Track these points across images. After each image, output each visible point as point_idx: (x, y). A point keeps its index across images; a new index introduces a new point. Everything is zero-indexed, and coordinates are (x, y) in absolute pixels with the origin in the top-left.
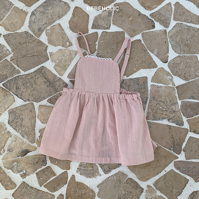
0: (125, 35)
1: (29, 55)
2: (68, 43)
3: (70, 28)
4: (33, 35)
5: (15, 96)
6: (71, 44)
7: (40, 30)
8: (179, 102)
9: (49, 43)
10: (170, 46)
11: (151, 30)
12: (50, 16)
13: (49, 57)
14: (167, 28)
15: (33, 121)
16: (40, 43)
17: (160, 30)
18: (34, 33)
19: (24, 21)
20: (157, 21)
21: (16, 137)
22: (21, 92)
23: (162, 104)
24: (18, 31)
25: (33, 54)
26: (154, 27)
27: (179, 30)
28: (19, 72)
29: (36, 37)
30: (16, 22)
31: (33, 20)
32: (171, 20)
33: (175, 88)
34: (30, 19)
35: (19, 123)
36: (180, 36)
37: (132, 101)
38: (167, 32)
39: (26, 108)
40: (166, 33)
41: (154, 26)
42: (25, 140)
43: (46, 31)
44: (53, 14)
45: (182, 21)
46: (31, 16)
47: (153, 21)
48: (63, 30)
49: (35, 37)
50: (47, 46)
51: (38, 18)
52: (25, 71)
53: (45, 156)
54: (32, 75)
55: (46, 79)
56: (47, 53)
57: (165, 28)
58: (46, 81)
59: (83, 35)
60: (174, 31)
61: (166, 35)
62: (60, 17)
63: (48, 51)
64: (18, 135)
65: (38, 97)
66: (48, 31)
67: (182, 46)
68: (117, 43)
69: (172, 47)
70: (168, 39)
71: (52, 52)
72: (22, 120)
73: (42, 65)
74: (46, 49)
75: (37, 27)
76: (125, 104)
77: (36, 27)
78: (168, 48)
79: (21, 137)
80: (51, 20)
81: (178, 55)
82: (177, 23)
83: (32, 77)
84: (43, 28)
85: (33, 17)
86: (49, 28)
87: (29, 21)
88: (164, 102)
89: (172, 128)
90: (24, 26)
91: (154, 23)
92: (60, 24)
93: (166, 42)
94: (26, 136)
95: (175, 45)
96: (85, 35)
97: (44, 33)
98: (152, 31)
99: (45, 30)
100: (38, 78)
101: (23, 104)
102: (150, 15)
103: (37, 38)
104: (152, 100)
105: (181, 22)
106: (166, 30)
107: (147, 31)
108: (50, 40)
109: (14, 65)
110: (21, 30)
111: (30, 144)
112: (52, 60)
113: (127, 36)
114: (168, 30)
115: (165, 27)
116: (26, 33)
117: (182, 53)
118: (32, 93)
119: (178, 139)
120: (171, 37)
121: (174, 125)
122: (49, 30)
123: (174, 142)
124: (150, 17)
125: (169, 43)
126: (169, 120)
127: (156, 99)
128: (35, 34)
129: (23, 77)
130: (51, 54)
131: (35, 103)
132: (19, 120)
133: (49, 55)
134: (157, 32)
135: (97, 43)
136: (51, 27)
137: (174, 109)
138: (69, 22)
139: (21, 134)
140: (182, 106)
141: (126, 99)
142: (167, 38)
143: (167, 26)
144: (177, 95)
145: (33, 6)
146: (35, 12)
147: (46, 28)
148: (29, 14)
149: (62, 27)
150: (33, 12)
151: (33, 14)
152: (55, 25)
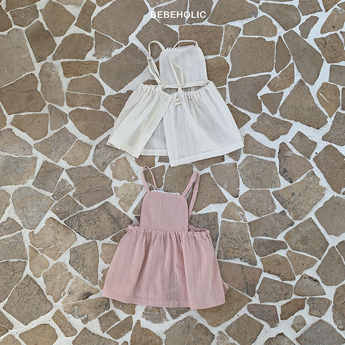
0: (194, 168)
1: (92, 191)
2: (133, 177)
3: (136, 162)
4: (98, 169)
5: (77, 234)
6: (137, 178)
7: (105, 164)
8: (252, 240)
9: (114, 177)
10: (241, 180)
11: (220, 163)
12: (115, 150)
13: (114, 192)
14: (238, 161)
15: (95, 261)
16: (104, 177)
17: (230, 163)
18: (98, 167)
19: (88, 155)
21: (77, 279)
22: (83, 229)
23: (233, 241)
24: (81, 165)
25: (97, 189)
26: (223, 160)
27: (250, 163)
28: (82, 208)
29: (100, 171)
30: (79, 156)
31: (97, 153)
32: (242, 153)
33: (247, 225)
34: (94, 152)
35: (80, 264)
36: (251, 170)
37: (201, 239)
38: (238, 165)
39: (89, 247)
40: (236, 166)
42: (87, 281)
45: (253, 154)
48: (129, 163)
50: (112, 180)
51: (102, 152)
52: (88, 207)
53: (108, 299)
54: (95, 211)
55: (110, 215)
56: (111, 188)
58: (110, 217)
59: (149, 169)
60: (244, 164)
61: (237, 169)
63: (112, 186)
64: (80, 276)
65: (102, 235)
66: (113, 165)
67: (253, 180)
68: (185, 177)
69: (243, 181)
71: (117, 187)
72: (84, 259)
73: (106, 200)
74: (110, 184)
75: (102, 161)
76: (194, 242)
77: (100, 161)
78: (239, 183)
79: (82, 278)
80: (116, 154)
81: (249, 189)
82: (248, 156)
83: (95, 214)
84: (107, 162)
85: (98, 151)
86: (114, 161)
87: (93, 155)
88: (235, 240)
89: (245, 267)
90: (87, 160)
92: (125, 158)
93: (236, 176)
94: (88, 277)
95: (245, 179)
96: (152, 168)
97: (109, 167)
98: (222, 165)
99: (109, 164)
100: (102, 214)
101: (86, 242)
103: (102, 172)
104: (223, 237)
106: (236, 163)
107: (216, 164)
108: (115, 174)
109: (77, 201)
110: (84, 164)
111: (92, 285)
112: (117, 195)
113: (195, 169)
114: (238, 163)
115: (235, 160)
116: (90, 167)
117: (253, 187)
118: (95, 230)
119: (251, 280)
120: (242, 170)
121: (247, 264)
122: (114, 163)
123: (247, 283)
125: (240, 177)
126: (241, 259)
127: (227, 237)
129: (86, 213)
130: (116, 189)
131: (98, 241)
132: (81, 260)
133: (113, 190)
134: (227, 165)
135: (164, 176)
136: (116, 161)
137: (246, 247)
139: (82, 275)
140: (255, 244)
141: (195, 237)
142: (238, 171)
143: (237, 159)
144: (249, 232)
145: (97, 139)
146: (100, 146)
147: (111, 161)
148: (94, 148)
149: (127, 161)
150: (97, 145)
151: (97, 147)
152: (121, 159)
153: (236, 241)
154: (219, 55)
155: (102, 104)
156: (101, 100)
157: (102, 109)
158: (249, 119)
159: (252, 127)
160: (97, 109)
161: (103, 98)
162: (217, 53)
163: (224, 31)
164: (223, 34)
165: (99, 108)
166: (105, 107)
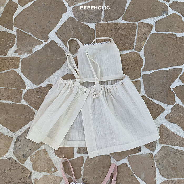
0: (111, 159)
2: (53, 169)
3: (55, 153)
4: (18, 161)
6: (56, 170)
7: (25, 157)
9: (33, 169)
10: (157, 170)
11: (137, 154)
14: (154, 151)
16: (25, 169)
17: (146, 154)
19: (9, 147)
24: (2, 158)
25: (17, 181)
27: (165, 153)
29: (20, 163)
31: (17, 146)
32: (157, 143)
34: (15, 145)
36: (167, 160)
38: (154, 155)
40: (153, 157)
41: (139, 150)
43: (30, 157)
46: (16, 142)
48: (48, 155)
50: (32, 173)
51: (22, 144)
56: (31, 180)
57: (151, 152)
59: (68, 160)
60: (160, 155)
61: (153, 159)
63: (32, 178)
66: (33, 157)
67: (169, 170)
68: (103, 168)
69: (159, 171)
70: (155, 163)
71: (37, 179)
74: (30, 176)
75: (22, 153)
80: (36, 146)
81: (165, 179)
82: (163, 146)
84: (28, 154)
85: (18, 143)
86: (34, 153)
87: (14, 147)
90: (8, 153)
91: (140, 147)
92: (45, 150)
93: (152, 166)
95: (162, 169)
96: (70, 160)
97: (29, 159)
98: (139, 155)
99: (30, 156)
103: (22, 165)
105: (167, 145)
108: (35, 166)
110: (5, 156)
113: (113, 160)
114: (154, 153)
115: (151, 150)
116: (11, 159)
117: (169, 177)
120: (158, 160)
122: (34, 155)
125: (156, 167)
128: (20, 160)
130: (36, 181)
133: (33, 182)
134: (143, 155)
135: (82, 168)
136: (36, 153)
142: (154, 162)
145: (18, 132)
146: (20, 138)
147: (31, 153)
148: (14, 140)
149: (46, 152)
150: (18, 138)
151: (18, 139)
152: (40, 151)
154: (133, 50)
155: (22, 97)
156: (22, 94)
157: (23, 102)
158: (163, 110)
159: (166, 117)
160: (18, 102)
161: (24, 91)
162: (131, 48)
163: (137, 28)
164: (137, 30)
165: (20, 101)
166: (26, 100)
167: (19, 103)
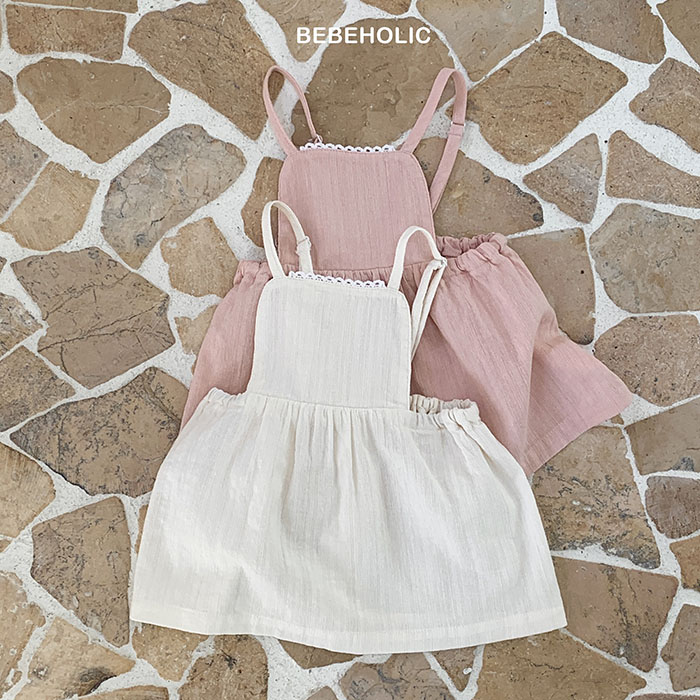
1: (104, 331)
3: (247, 232)
4: (119, 259)
5: (57, 478)
7: (143, 243)
8: (641, 482)
9: (174, 285)
10: (599, 285)
11: (530, 232)
12: (175, 193)
13: (175, 333)
14: (587, 222)
15: (119, 563)
16: (144, 286)
17: (562, 231)
18: (119, 254)
19: (87, 212)
20: (549, 201)
21: (60, 625)
22: (76, 460)
23: (577, 489)
24: (64, 248)
25: (118, 325)
26: (539, 219)
27: (629, 229)
28: (70, 391)
29: (127, 267)
30: (57, 217)
31: (115, 207)
32: (600, 193)
33: (624, 433)
34: (106, 203)
35: (69, 574)
36: (631, 250)
38: (587, 236)
39: (95, 518)
40: (584, 241)
41: (538, 217)
42: (92, 633)
43: (161, 245)
44: (184, 186)
45: (639, 198)
46: (109, 193)
47: (536, 201)
48: (222, 239)
49: (123, 267)
50: (168, 297)
51: (133, 201)
52: (88, 385)
53: (165, 690)
54: (115, 399)
55: (164, 410)
56: (166, 320)
57: (578, 225)
58: (164, 418)
60: (609, 233)
61: (585, 248)
62: (209, 196)
63: (171, 315)
64: (68, 615)
65: (138, 478)
66: (169, 244)
67: (639, 284)
69: (605, 288)
70: (592, 260)
71: (185, 318)
72: (81, 561)
73: (150, 363)
74: (164, 308)
75: (132, 233)
77: (128, 233)
78: (592, 294)
79: (77, 622)
80: (179, 208)
81: (626, 315)
82: (621, 204)
83: (115, 408)
84: (151, 234)
85: (118, 199)
86: (173, 233)
87: (103, 212)
88: (585, 484)
89: (619, 574)
90: (84, 231)
91: (540, 208)
92: (210, 220)
93: (582, 272)
94: (95, 620)
95: (614, 281)
97: (156, 251)
98: (535, 236)
99: (158, 243)
100: (136, 408)
101: (86, 503)
102: (524, 181)
103: (133, 270)
104: (543, 477)
105: (634, 202)
106: (581, 230)
107: (516, 235)
108: (178, 275)
109: (51, 366)
110: (74, 242)
111: (107, 645)
112: (185, 346)
114: (589, 230)
115: (578, 219)
116: (93, 252)
117: (641, 307)
118: (115, 464)
119: (642, 615)
120: (602, 253)
121: (626, 564)
122: (172, 240)
123: (629, 625)
124: (523, 188)
125: (595, 274)
126: (605, 547)
127: (558, 474)
128: (125, 256)
129: (85, 407)
130: (183, 323)
131: (126, 499)
132: (71, 561)
133: (174, 326)
134: (553, 237)
136: (180, 231)
137: (622, 507)
138: (244, 212)
139: (77, 612)
140: (650, 495)
142: (588, 257)
143: (584, 216)
144: (630, 456)
145: (113, 159)
146: (124, 182)
147: (163, 233)
148: (103, 189)
149: (216, 230)
150: (115, 180)
151: (115, 185)
152: (195, 224)
153: (588, 488)
155: (126, 39)
156: (123, 29)
157: (130, 57)
158: (623, 79)
159: (633, 106)
160: (112, 59)
161: (132, 20)
165: (119, 54)
166: (139, 51)
167: (117, 61)
